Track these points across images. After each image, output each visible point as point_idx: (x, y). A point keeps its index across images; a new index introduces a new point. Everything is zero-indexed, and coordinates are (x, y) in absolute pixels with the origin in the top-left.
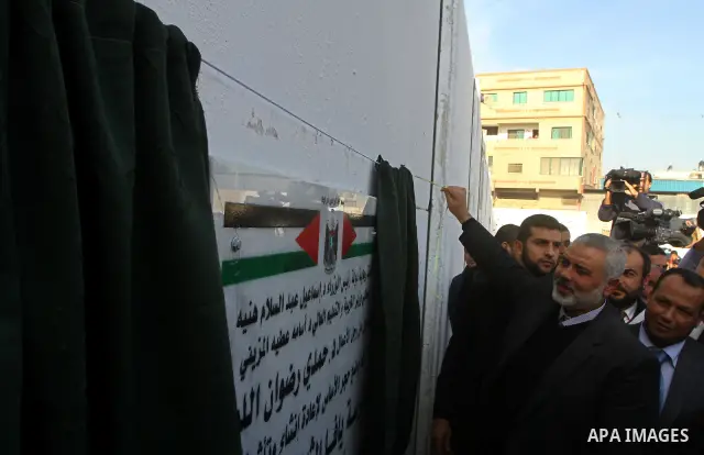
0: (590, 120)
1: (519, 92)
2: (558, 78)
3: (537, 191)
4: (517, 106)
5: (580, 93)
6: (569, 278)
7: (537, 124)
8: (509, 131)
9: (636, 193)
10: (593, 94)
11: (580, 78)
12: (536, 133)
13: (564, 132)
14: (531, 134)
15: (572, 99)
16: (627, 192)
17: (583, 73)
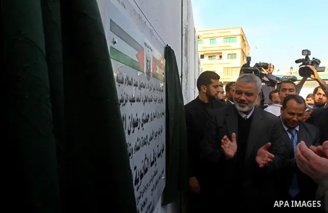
0: (244, 51)
1: (213, 39)
2: (230, 32)
3: (223, 83)
4: (212, 45)
5: (239, 39)
6: (245, 99)
7: (221, 53)
8: (209, 57)
9: (267, 73)
10: (244, 38)
11: (239, 32)
12: (221, 57)
13: (233, 56)
14: (219, 57)
15: (236, 41)
16: (263, 72)
17: (240, 30)
